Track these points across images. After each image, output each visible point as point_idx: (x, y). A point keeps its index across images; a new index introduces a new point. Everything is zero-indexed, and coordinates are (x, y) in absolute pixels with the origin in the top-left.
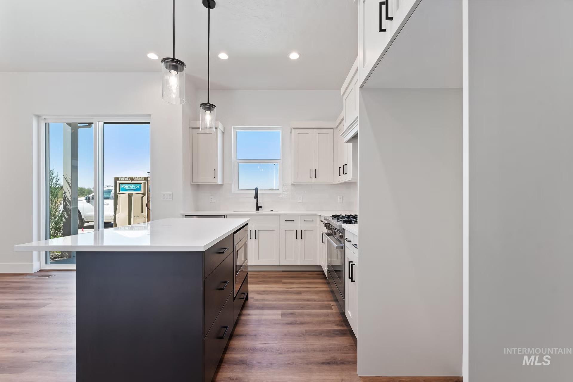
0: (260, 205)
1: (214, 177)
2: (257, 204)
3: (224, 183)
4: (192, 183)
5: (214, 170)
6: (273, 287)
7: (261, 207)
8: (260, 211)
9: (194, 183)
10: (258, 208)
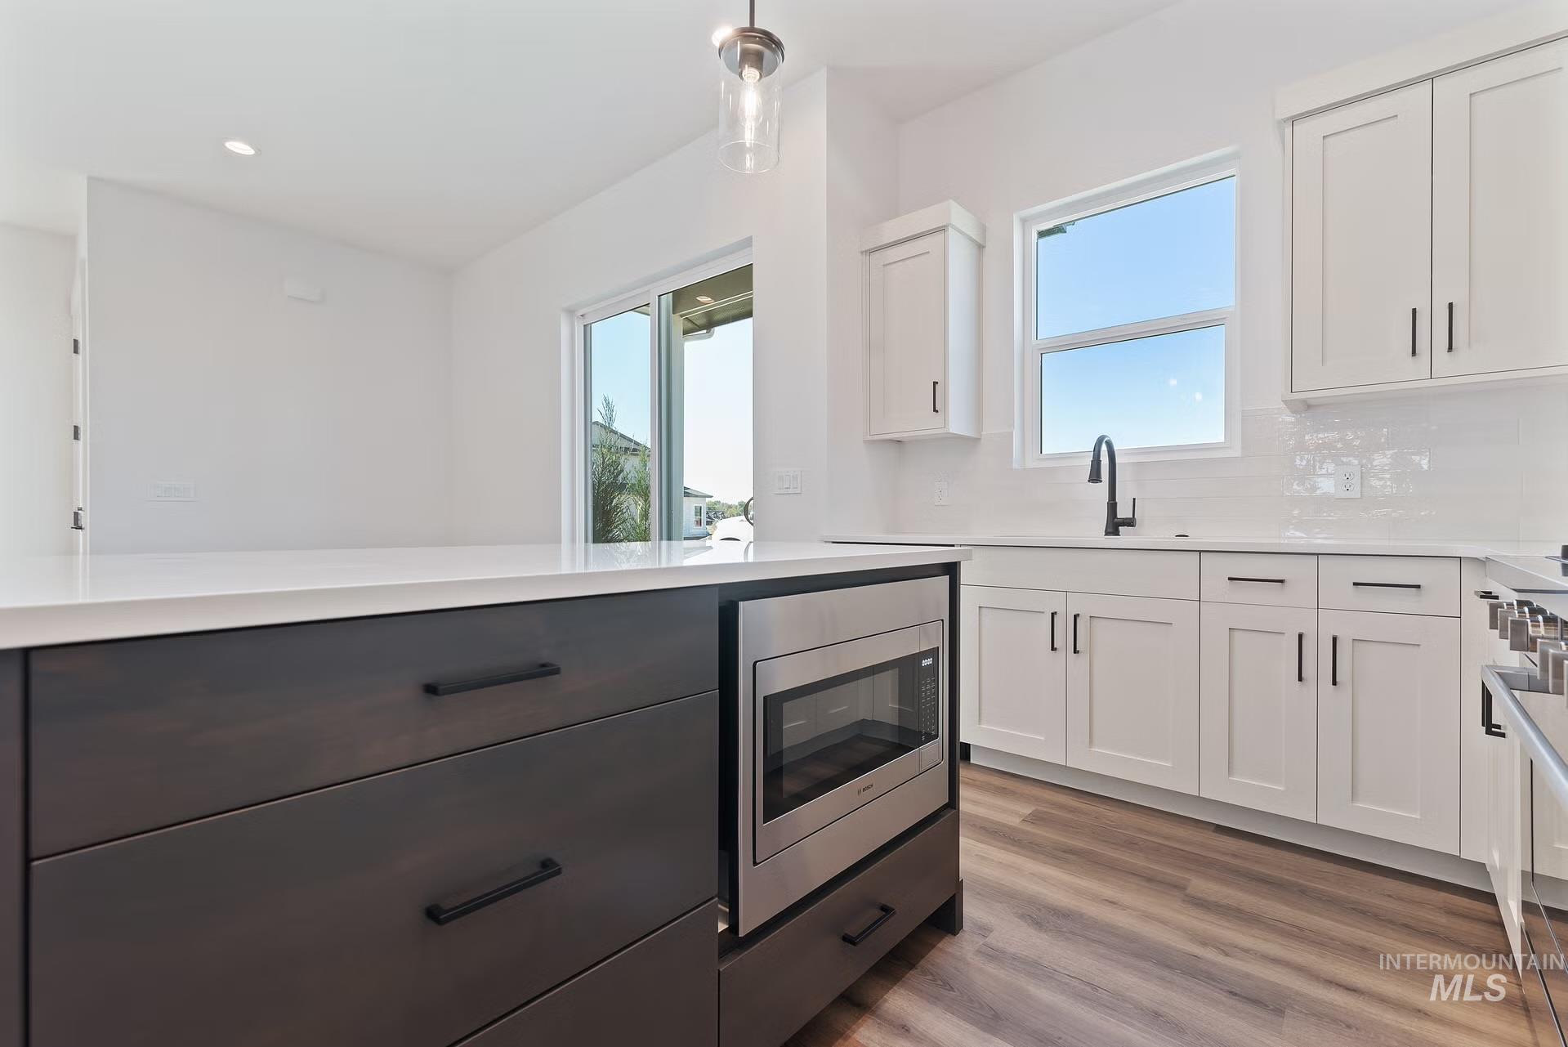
0: (1123, 512)
1: (935, 410)
2: (1112, 506)
3: (984, 433)
4: (869, 438)
5: (935, 383)
6: (1124, 908)
7: (1130, 523)
8: (1126, 537)
9: (876, 438)
10: (1114, 525)
